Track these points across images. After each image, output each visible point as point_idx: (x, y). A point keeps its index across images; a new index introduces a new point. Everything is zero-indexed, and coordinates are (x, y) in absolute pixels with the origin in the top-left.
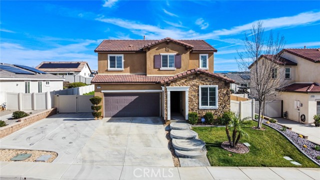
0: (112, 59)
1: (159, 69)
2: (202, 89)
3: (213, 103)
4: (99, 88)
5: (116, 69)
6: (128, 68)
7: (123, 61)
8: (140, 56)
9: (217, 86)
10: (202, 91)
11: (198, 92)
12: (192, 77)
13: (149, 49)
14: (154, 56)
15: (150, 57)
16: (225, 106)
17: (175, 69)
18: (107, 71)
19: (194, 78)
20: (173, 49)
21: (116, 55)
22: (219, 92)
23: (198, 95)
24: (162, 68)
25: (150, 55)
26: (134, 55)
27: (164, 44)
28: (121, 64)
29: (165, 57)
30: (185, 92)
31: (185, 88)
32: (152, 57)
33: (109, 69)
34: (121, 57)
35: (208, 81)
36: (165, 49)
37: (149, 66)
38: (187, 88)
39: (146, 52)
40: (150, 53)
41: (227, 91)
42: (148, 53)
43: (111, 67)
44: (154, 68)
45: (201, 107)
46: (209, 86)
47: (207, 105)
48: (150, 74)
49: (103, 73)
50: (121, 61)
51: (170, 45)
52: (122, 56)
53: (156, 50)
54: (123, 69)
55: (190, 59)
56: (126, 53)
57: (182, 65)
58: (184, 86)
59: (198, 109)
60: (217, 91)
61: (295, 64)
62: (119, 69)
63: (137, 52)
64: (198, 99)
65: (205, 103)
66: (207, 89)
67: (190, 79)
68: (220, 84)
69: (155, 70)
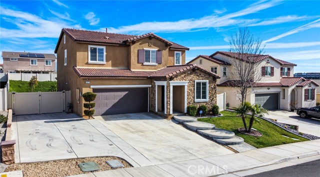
0: (94, 51)
1: (143, 64)
2: (197, 83)
3: (204, 97)
4: (88, 82)
5: (97, 62)
6: (110, 62)
7: (105, 53)
8: (123, 49)
9: (208, 81)
10: (197, 85)
11: (194, 86)
12: (189, 72)
13: (133, 42)
14: (138, 50)
15: (134, 51)
16: (213, 98)
17: (157, 64)
18: (87, 64)
19: (191, 74)
20: (155, 45)
21: (98, 47)
22: (209, 86)
23: (194, 89)
24: (145, 63)
25: (134, 49)
26: (116, 48)
27: (148, 39)
28: (103, 57)
29: (148, 52)
30: (184, 86)
31: (185, 83)
32: (136, 52)
33: (90, 61)
34: (103, 50)
35: (202, 76)
36: (147, 44)
37: (134, 61)
38: (186, 82)
39: (129, 46)
40: (134, 47)
41: (215, 85)
42: (132, 47)
43: (91, 60)
44: (138, 62)
45: (196, 100)
46: (202, 81)
47: (200, 98)
48: (134, 69)
49: (83, 66)
50: (103, 53)
51: (152, 41)
52: (104, 48)
53: (140, 44)
54: (104, 62)
55: (169, 56)
56: (109, 45)
57: (163, 61)
58: (184, 81)
59: (194, 102)
60: (208, 85)
61: (229, 64)
62: (101, 62)
63: (120, 45)
64: (194, 93)
65: (198, 97)
66: (200, 83)
67: (188, 74)
68: (210, 79)
69: (139, 64)
